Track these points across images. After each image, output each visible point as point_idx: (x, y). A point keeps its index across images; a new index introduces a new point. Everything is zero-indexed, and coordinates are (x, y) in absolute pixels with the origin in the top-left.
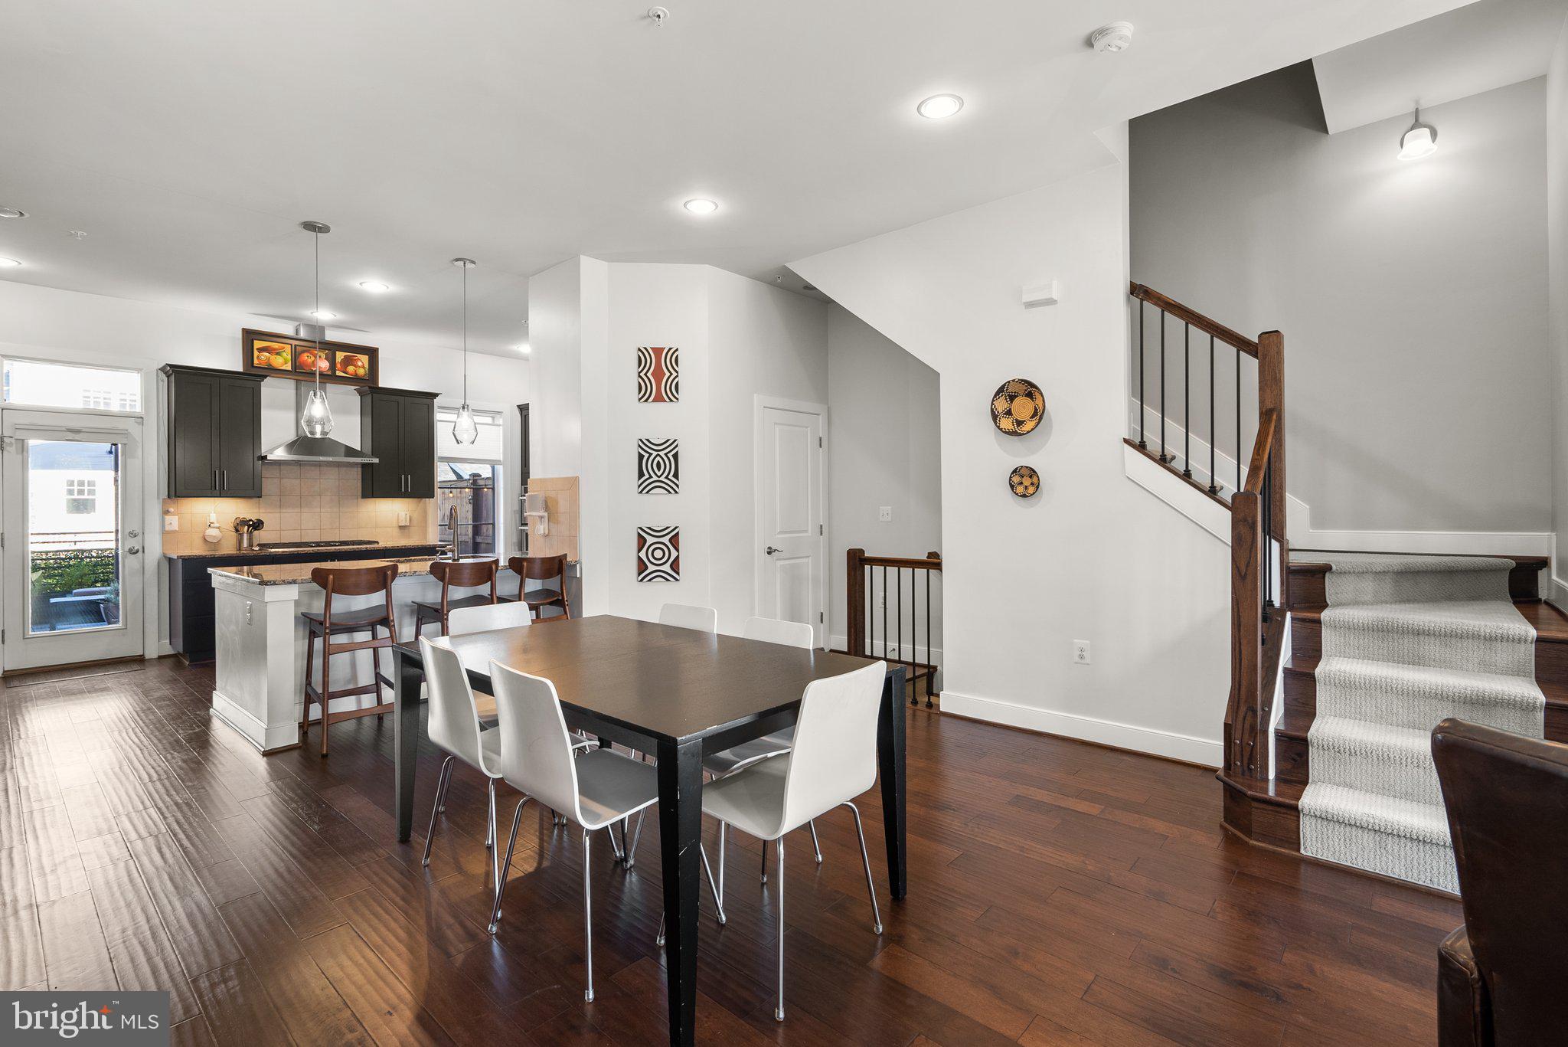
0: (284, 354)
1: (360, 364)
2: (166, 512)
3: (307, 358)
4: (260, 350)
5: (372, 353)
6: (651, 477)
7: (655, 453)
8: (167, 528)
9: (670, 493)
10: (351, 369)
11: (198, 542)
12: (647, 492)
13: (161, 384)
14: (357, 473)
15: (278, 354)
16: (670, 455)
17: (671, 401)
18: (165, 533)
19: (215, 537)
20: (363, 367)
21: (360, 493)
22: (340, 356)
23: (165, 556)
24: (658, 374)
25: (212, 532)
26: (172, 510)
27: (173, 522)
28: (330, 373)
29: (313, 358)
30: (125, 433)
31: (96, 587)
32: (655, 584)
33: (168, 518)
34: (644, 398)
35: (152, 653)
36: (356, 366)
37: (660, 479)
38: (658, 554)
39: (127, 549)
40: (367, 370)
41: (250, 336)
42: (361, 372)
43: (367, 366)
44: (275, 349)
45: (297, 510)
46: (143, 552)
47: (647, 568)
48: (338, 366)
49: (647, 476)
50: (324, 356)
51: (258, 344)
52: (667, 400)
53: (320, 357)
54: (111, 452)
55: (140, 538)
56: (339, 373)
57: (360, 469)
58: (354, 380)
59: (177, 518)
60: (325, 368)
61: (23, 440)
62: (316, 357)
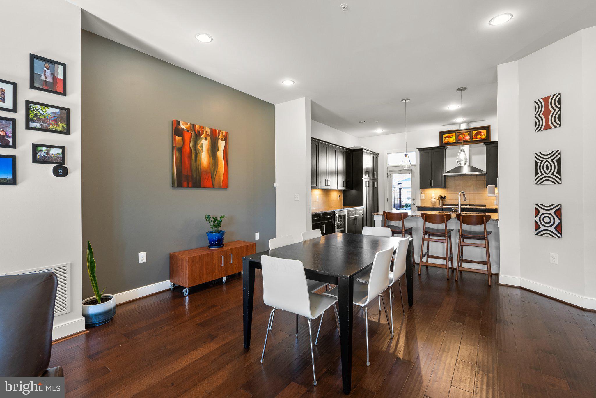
0: (453, 137)
1: (482, 134)
2: (421, 193)
3: (461, 136)
4: (445, 138)
5: (488, 128)
6: (542, 174)
7: (545, 160)
9: (554, 183)
10: (479, 137)
11: (430, 203)
12: (540, 184)
15: (451, 137)
16: (554, 160)
17: (555, 127)
18: (421, 199)
19: (434, 201)
20: (484, 135)
22: (474, 132)
24: (547, 112)
25: (433, 200)
26: (423, 192)
27: (423, 196)
28: (470, 140)
29: (463, 136)
30: (411, 170)
32: (544, 237)
34: (538, 129)
37: (548, 175)
38: (547, 220)
39: (412, 204)
40: (486, 136)
41: (442, 133)
42: (483, 137)
43: (486, 134)
44: (450, 136)
46: (416, 205)
47: (540, 227)
48: (474, 137)
49: (540, 174)
50: (468, 134)
51: (445, 136)
52: (552, 127)
53: (466, 135)
55: (415, 201)
56: (474, 140)
58: (481, 141)
59: (424, 195)
60: (468, 139)
61: (391, 174)
62: (464, 135)
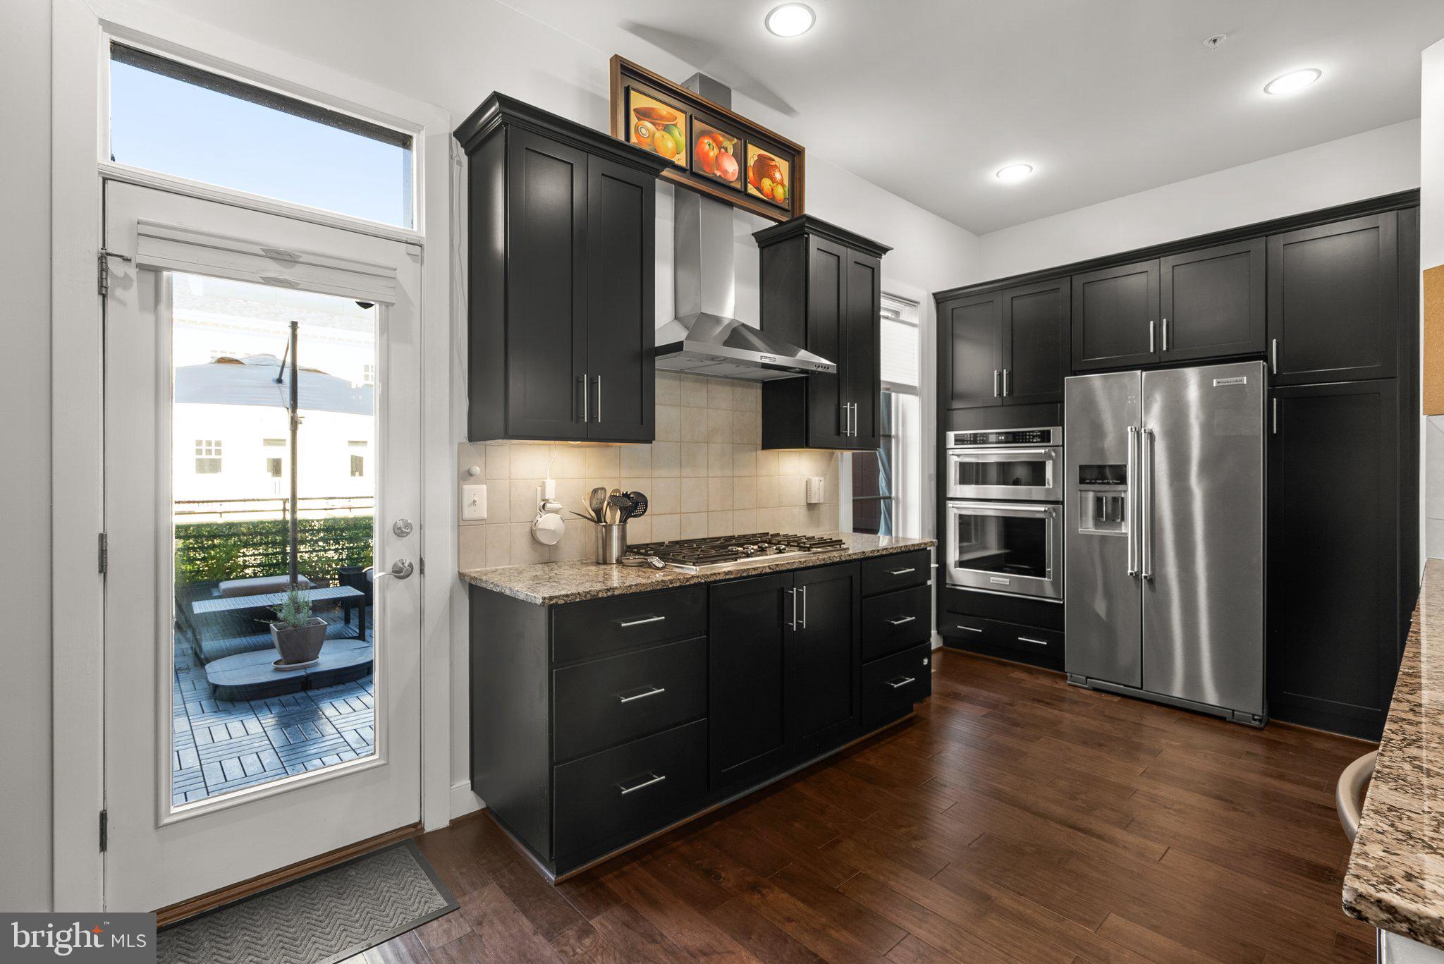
0: (676, 132)
1: (778, 176)
2: (466, 476)
3: (707, 147)
4: (644, 114)
5: (798, 158)
8: (468, 513)
10: (766, 183)
11: (522, 543)
13: (456, 167)
14: (753, 399)
15: (666, 129)
18: (462, 524)
20: (783, 183)
21: (759, 441)
22: (754, 152)
23: (462, 576)
25: (549, 522)
26: (477, 470)
27: (477, 494)
28: (738, 186)
29: (716, 151)
30: (386, 275)
31: (244, 577)
33: (467, 488)
35: (436, 821)
36: (773, 180)
39: (389, 568)
40: (786, 189)
41: (624, 79)
42: (779, 192)
43: (786, 182)
44: (662, 118)
45: (676, 473)
46: (422, 571)
48: (751, 173)
50: (731, 151)
51: (638, 98)
53: (726, 149)
54: (279, 381)
55: (414, 537)
56: (752, 190)
57: (760, 392)
58: (765, 204)
59: (484, 487)
60: (733, 174)
61: (156, 270)
62: (720, 146)
